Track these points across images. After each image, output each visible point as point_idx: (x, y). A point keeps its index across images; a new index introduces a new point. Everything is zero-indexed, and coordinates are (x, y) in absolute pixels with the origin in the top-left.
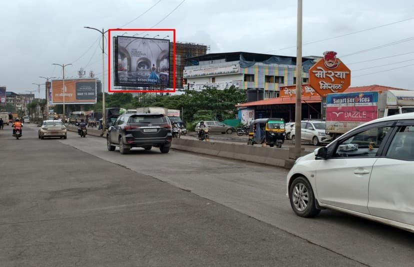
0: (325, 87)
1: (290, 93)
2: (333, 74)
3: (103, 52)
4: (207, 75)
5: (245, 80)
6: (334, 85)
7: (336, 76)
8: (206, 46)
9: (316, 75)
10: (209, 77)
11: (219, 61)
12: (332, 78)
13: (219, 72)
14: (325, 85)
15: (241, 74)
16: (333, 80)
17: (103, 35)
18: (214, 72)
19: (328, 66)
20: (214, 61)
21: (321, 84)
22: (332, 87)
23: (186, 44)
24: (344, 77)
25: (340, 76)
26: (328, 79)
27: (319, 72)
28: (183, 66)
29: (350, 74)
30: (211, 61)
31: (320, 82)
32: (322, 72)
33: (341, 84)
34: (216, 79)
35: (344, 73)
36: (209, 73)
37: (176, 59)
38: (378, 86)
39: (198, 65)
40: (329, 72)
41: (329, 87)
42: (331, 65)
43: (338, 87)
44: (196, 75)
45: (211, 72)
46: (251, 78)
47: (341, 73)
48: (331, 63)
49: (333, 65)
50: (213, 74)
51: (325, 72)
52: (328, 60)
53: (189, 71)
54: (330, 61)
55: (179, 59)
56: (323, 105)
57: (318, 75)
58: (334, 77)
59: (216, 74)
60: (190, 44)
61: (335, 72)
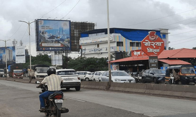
0: (150, 51)
1: (137, 54)
2: (154, 44)
3: (30, 35)
4: (94, 43)
5: (117, 45)
6: (155, 50)
7: (156, 44)
8: (94, 24)
9: (145, 44)
10: (95, 44)
11: (101, 34)
12: (154, 46)
13: (101, 41)
14: (150, 50)
15: (114, 42)
16: (155, 47)
17: (29, 25)
18: (98, 41)
19: (151, 39)
20: (98, 34)
21: (148, 50)
22: (154, 51)
23: (81, 23)
24: (161, 45)
25: (158, 44)
26: (151, 47)
27: (146, 43)
28: (79, 37)
29: (164, 43)
30: (96, 34)
31: (147, 48)
32: (148, 43)
33: (159, 49)
34: (100, 46)
35: (161, 43)
36: (94, 41)
37: (75, 32)
38: (185, 49)
39: (88, 36)
40: (152, 43)
41: (153, 51)
42: (153, 39)
43: (157, 51)
44: (87, 43)
45: (96, 41)
46: (121, 44)
47: (159, 43)
48: (153, 37)
49: (154, 38)
50: (97, 42)
51: (150, 43)
52: (151, 36)
53: (83, 41)
54: (152, 36)
55: (77, 33)
56: (150, 61)
57: (146, 45)
58: (155, 45)
59: (99, 42)
60: (84, 23)
61: (155, 43)
